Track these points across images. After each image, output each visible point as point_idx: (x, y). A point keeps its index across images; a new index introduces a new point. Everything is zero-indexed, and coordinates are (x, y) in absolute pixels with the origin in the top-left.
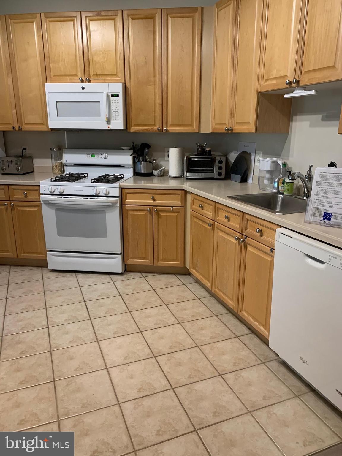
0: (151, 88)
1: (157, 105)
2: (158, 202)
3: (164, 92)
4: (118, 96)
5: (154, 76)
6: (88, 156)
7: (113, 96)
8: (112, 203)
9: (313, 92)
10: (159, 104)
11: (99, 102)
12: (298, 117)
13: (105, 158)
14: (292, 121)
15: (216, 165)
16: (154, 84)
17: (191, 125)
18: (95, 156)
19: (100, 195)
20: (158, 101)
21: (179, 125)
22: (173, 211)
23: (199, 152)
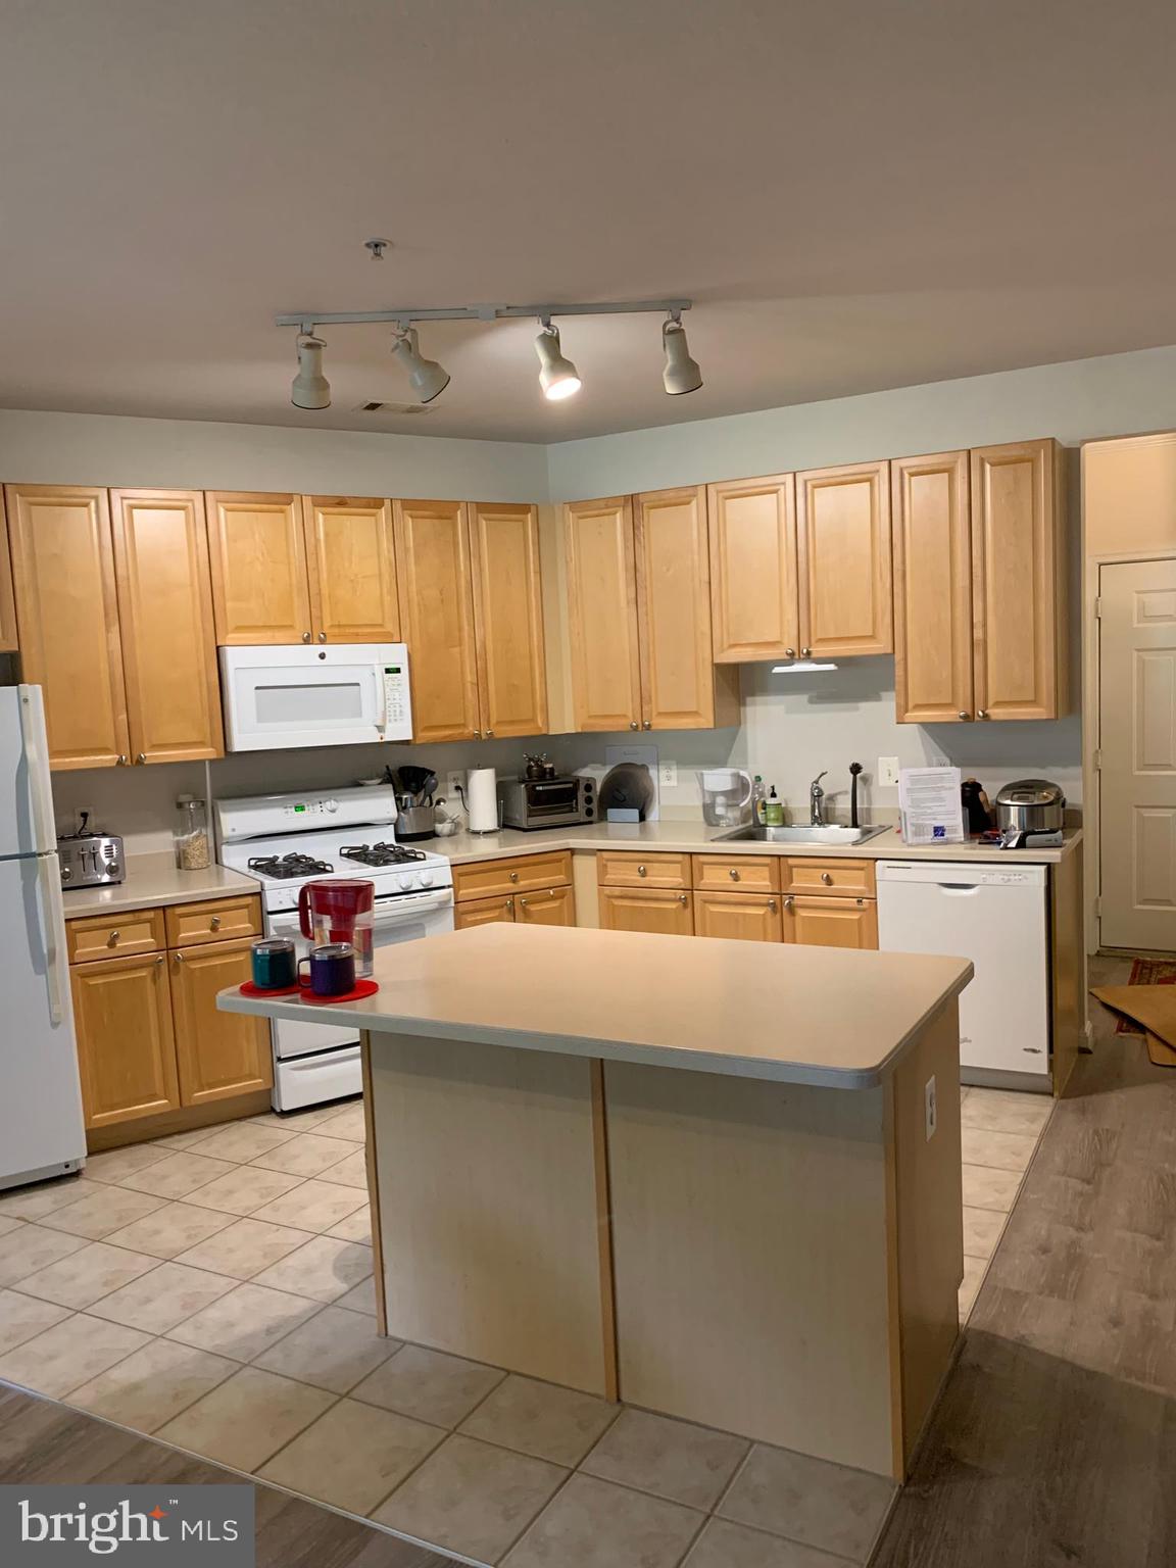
0: (457, 649)
1: (469, 685)
2: (523, 884)
3: (480, 657)
4: (398, 670)
5: (460, 629)
6: (289, 810)
7: (388, 671)
8: (440, 903)
9: (832, 667)
10: (472, 683)
11: (358, 684)
12: (758, 699)
13: (333, 811)
14: (744, 704)
15: (582, 794)
16: (460, 645)
17: (533, 720)
18: (306, 808)
19: (413, 889)
20: (470, 678)
21: (512, 722)
22: (553, 898)
23: (534, 773)
